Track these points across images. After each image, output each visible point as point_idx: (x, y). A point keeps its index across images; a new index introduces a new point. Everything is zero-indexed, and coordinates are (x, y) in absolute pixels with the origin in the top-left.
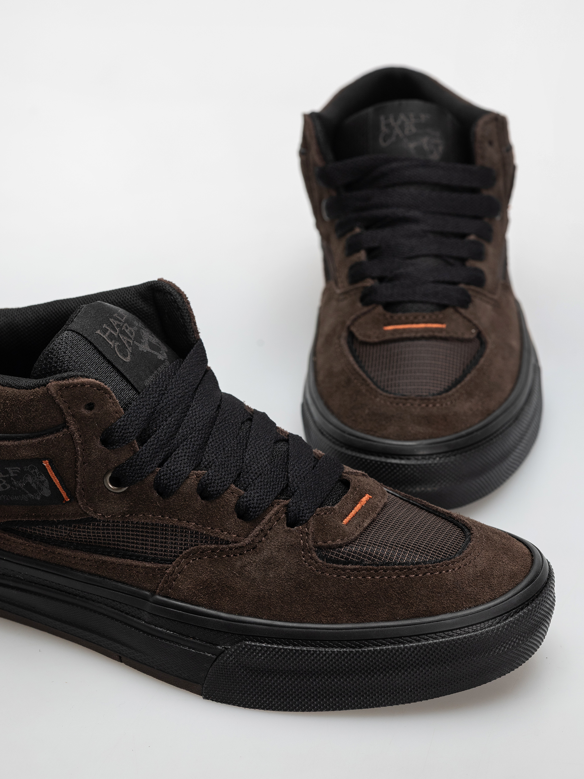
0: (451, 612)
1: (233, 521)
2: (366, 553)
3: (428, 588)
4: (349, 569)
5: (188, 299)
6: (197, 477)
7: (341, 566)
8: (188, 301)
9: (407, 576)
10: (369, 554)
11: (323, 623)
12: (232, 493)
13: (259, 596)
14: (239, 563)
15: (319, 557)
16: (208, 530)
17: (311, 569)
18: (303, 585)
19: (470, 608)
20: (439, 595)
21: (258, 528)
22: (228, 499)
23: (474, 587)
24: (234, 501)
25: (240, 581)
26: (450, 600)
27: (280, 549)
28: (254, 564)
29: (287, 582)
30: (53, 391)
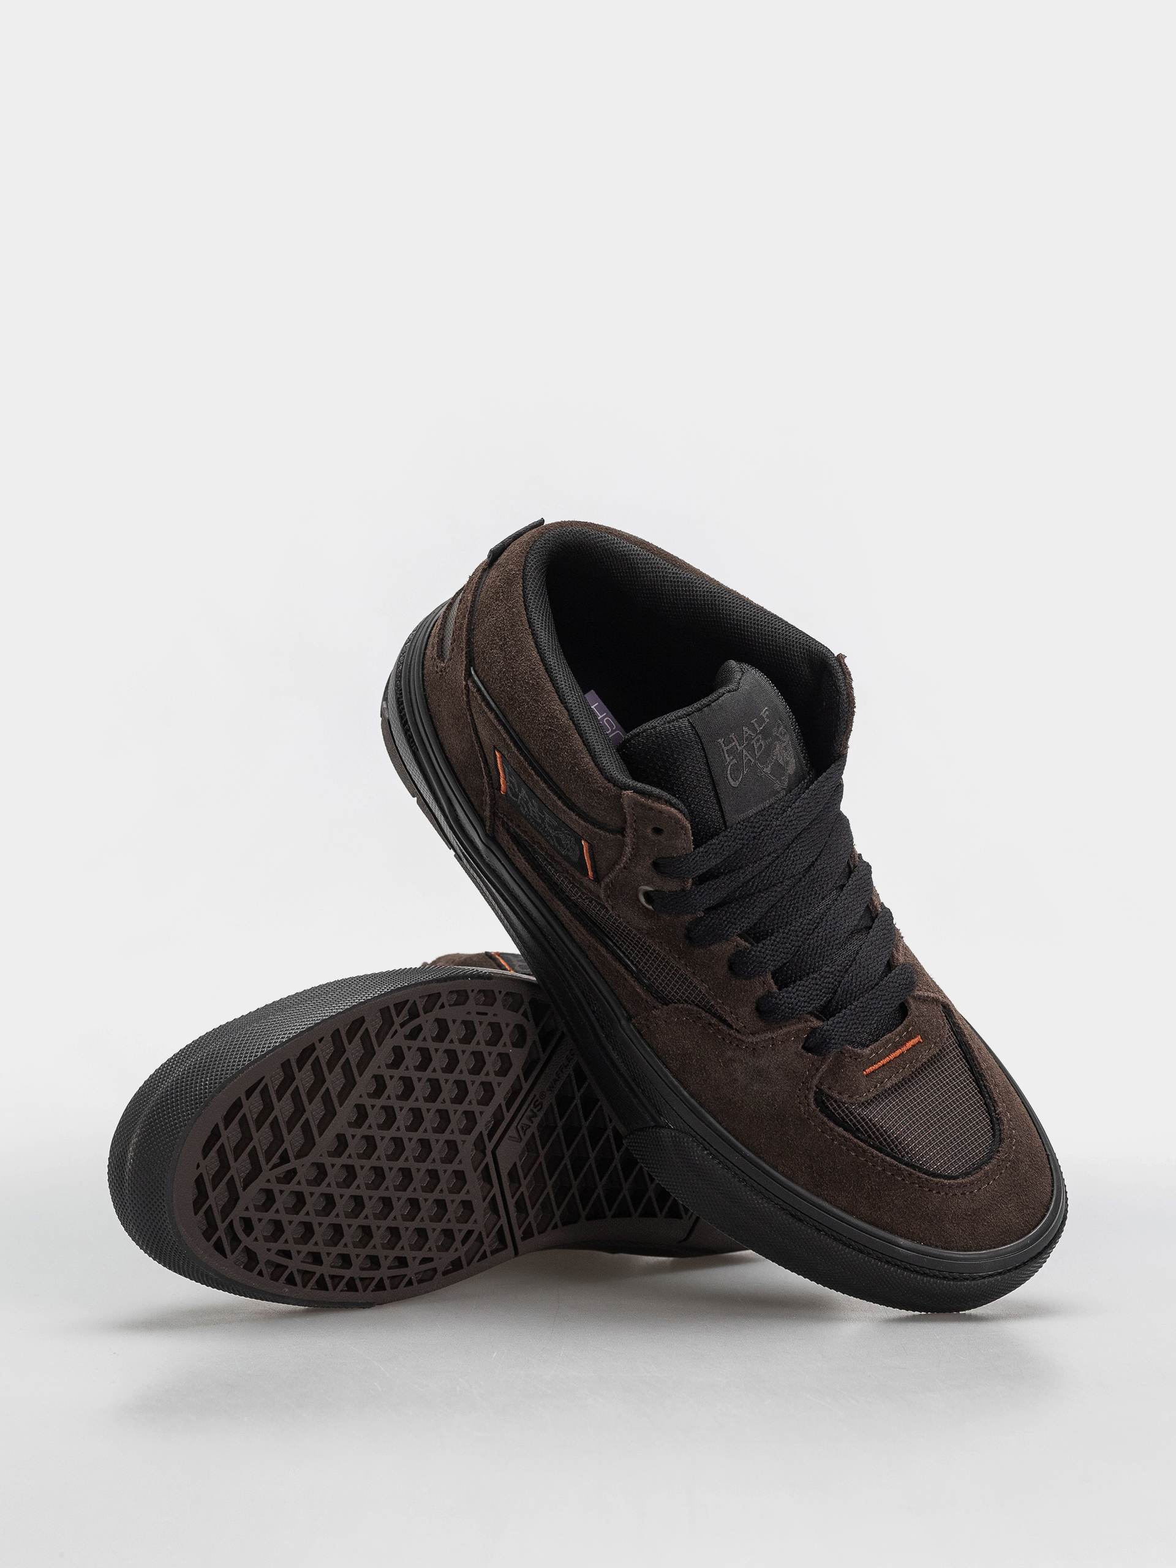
0: (913, 1240)
1: (747, 1011)
2: (870, 1120)
3: (906, 1202)
4: (837, 1132)
5: (855, 709)
6: (737, 945)
7: (832, 1124)
8: (854, 711)
9: (892, 1175)
10: (873, 1124)
11: (777, 1171)
12: (764, 983)
13: (730, 1100)
14: (730, 1053)
15: (815, 1100)
16: (718, 1003)
17: (799, 1108)
18: (781, 1119)
19: (937, 1247)
20: (913, 1215)
21: (769, 1035)
22: (755, 987)
23: (955, 1225)
24: (760, 992)
25: (721, 1072)
26: (920, 1226)
27: (780, 1067)
28: (744, 1065)
29: (767, 1105)
30: (625, 802)
